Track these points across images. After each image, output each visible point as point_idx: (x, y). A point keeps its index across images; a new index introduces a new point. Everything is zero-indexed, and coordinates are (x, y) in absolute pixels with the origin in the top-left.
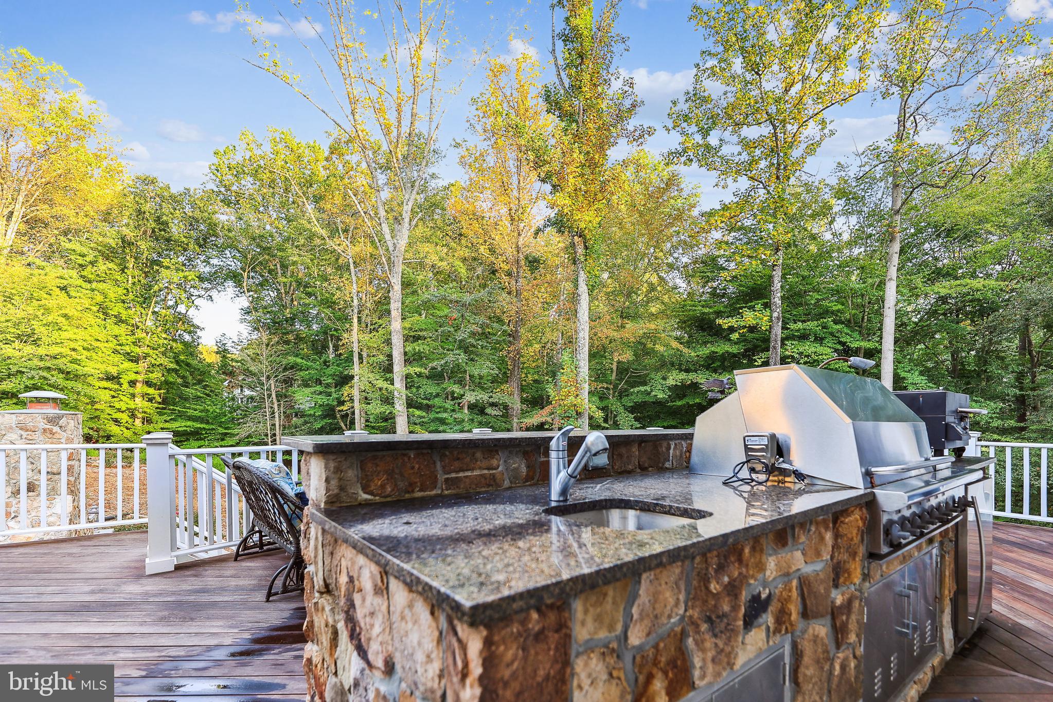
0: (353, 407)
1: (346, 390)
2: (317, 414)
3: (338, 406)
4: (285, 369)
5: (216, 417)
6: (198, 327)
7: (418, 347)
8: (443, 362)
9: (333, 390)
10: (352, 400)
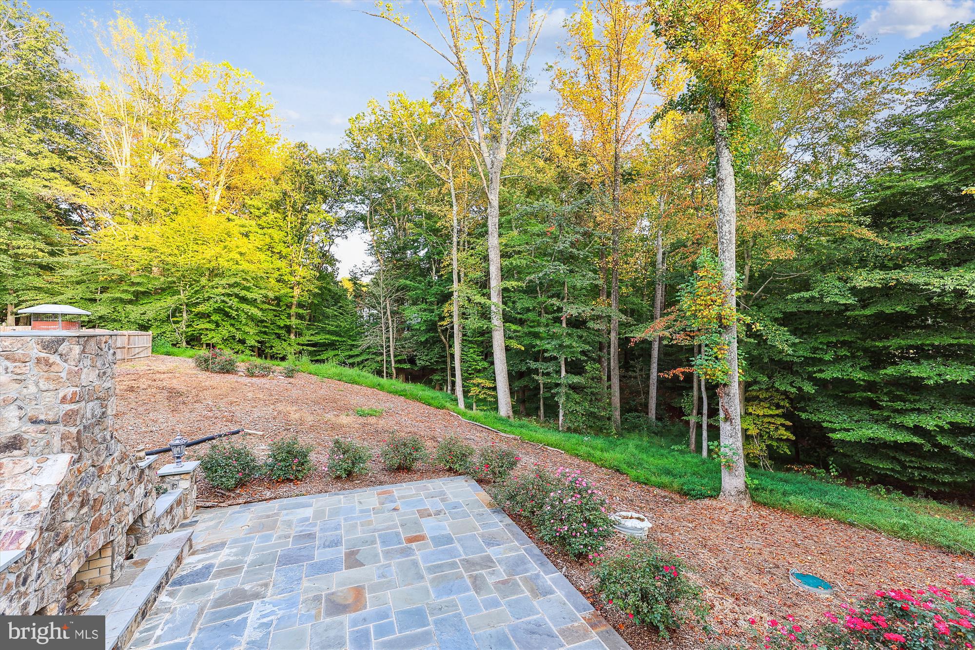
0: (452, 322)
1: (446, 307)
2: (422, 329)
3: (439, 321)
4: (397, 291)
5: (347, 331)
6: (337, 260)
7: (516, 261)
8: (541, 275)
9: (435, 307)
10: (451, 316)
